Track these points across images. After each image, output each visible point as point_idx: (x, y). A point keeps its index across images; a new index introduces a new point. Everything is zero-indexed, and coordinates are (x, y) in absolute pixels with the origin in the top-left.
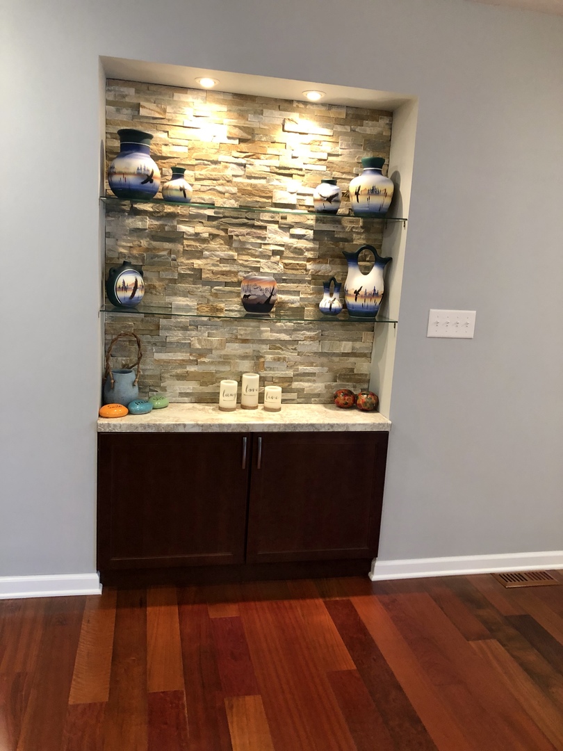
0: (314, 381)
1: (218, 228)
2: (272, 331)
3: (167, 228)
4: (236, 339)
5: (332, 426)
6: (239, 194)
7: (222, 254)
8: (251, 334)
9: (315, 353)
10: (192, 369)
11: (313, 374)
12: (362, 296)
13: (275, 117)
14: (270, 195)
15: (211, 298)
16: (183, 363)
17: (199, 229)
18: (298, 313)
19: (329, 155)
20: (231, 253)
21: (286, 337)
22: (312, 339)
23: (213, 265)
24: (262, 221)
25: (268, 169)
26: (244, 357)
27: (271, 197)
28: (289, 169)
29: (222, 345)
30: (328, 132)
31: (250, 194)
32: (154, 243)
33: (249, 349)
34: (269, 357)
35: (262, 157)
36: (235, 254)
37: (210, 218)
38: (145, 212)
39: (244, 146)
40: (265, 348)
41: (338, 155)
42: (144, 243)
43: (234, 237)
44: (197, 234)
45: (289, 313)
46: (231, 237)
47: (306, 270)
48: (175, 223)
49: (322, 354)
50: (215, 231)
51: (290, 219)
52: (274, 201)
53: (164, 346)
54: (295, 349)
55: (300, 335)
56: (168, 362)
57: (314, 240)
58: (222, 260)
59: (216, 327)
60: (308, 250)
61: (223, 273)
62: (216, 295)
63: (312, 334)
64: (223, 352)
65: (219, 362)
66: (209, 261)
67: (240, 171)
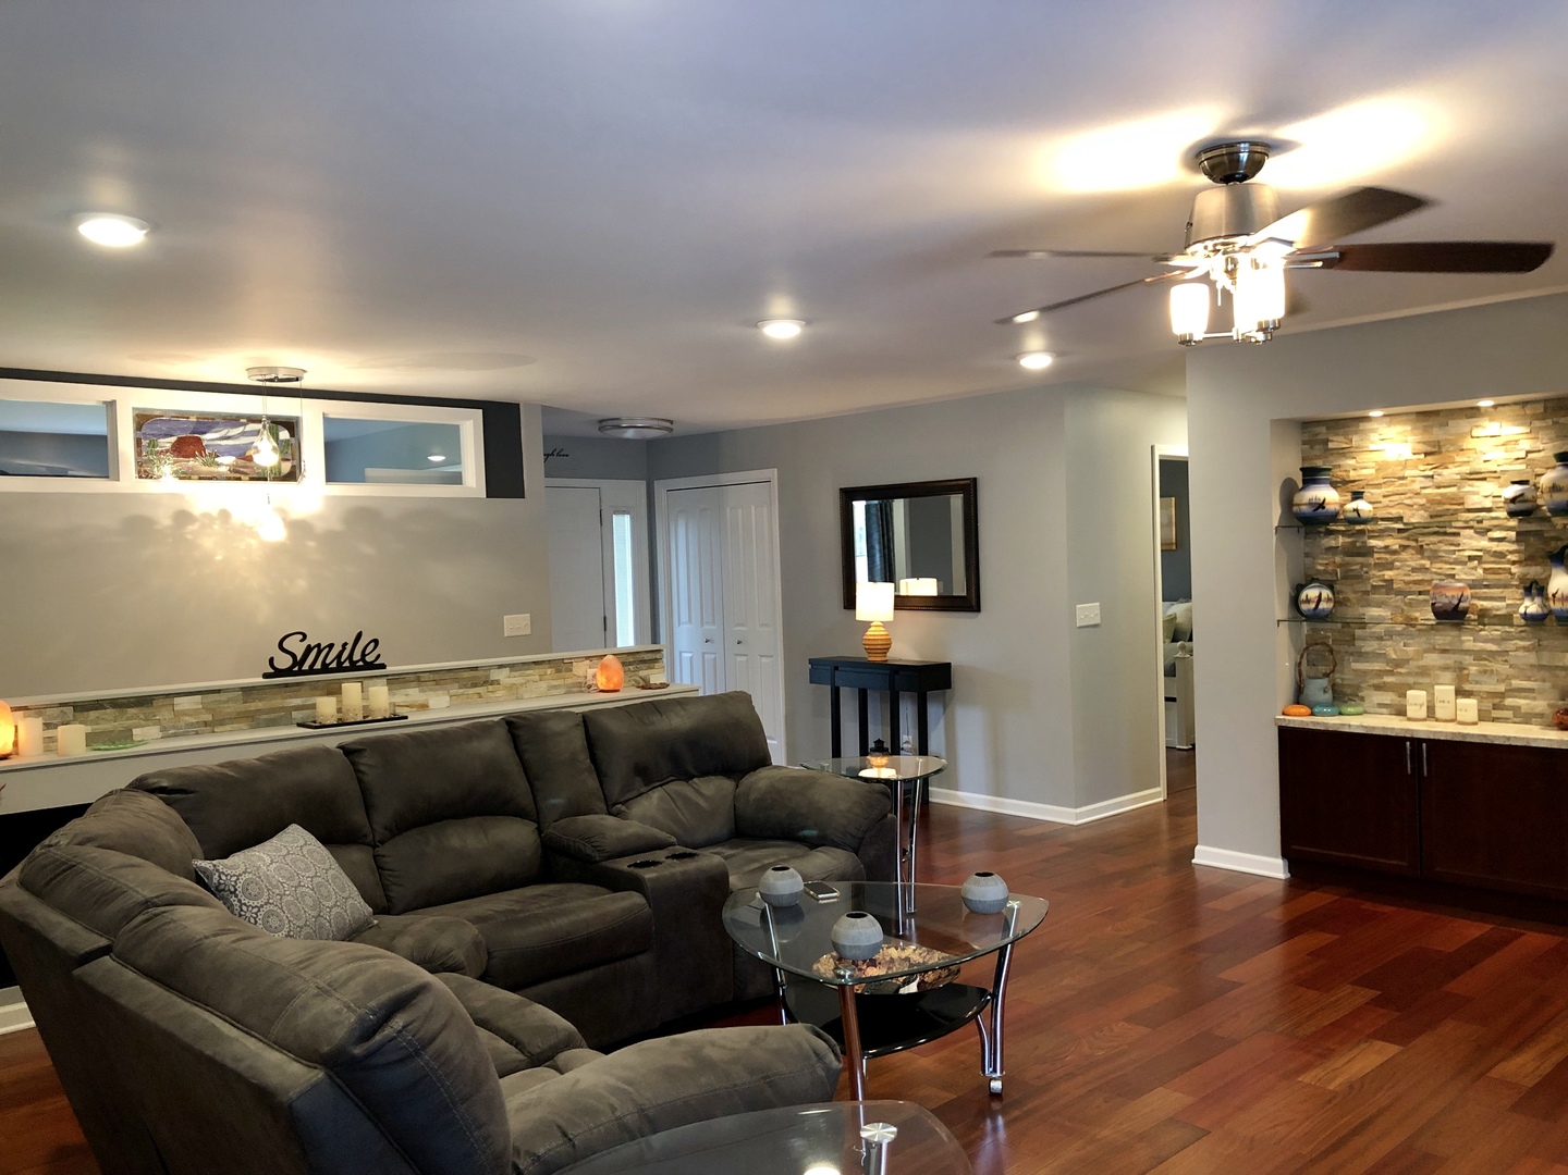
0: (1535, 699)
1: (1408, 539)
2: (1474, 641)
3: (1358, 544)
4: (1433, 650)
5: (1509, 738)
6: (1428, 505)
7: (1413, 564)
8: (1450, 644)
9: (1532, 666)
10: (1388, 679)
11: (1532, 690)
12: (1559, 600)
13: (1463, 425)
14: (1461, 501)
15: (1405, 608)
16: (1380, 673)
17: (1388, 542)
18: (1506, 619)
19: (1528, 452)
20: (1423, 562)
21: (1493, 647)
22: (1525, 649)
23: (1405, 575)
24: (1455, 528)
25: (1458, 477)
26: (1446, 668)
27: (1463, 504)
28: (1481, 473)
29: (1420, 654)
30: (1524, 429)
31: (1440, 503)
32: (1347, 559)
33: (1450, 659)
34: (1473, 669)
35: (1450, 466)
36: (1427, 563)
37: (1400, 531)
38: (1339, 532)
39: (1430, 459)
40: (1468, 659)
41: (1539, 451)
42: (1338, 559)
43: (1425, 547)
44: (1386, 547)
45: (1494, 621)
46: (1422, 546)
47: (1510, 573)
48: (1366, 539)
49: (1541, 667)
50: (1406, 543)
51: (1486, 524)
52: (1467, 506)
53: (1361, 656)
54: (1506, 661)
55: (1511, 645)
56: (1365, 672)
57: (1517, 541)
58: (1414, 570)
59: (1412, 636)
60: (1511, 552)
61: (1416, 582)
62: (1410, 604)
63: (1526, 643)
64: (1421, 663)
65: (1417, 673)
66: (1400, 571)
67: (1428, 483)
